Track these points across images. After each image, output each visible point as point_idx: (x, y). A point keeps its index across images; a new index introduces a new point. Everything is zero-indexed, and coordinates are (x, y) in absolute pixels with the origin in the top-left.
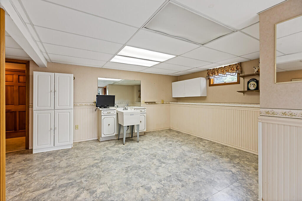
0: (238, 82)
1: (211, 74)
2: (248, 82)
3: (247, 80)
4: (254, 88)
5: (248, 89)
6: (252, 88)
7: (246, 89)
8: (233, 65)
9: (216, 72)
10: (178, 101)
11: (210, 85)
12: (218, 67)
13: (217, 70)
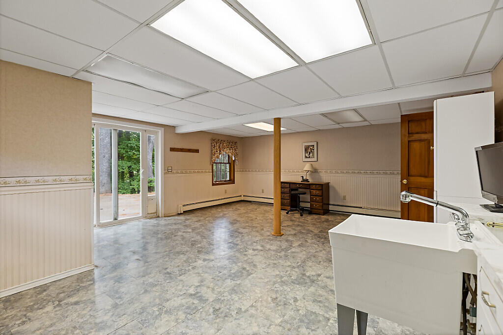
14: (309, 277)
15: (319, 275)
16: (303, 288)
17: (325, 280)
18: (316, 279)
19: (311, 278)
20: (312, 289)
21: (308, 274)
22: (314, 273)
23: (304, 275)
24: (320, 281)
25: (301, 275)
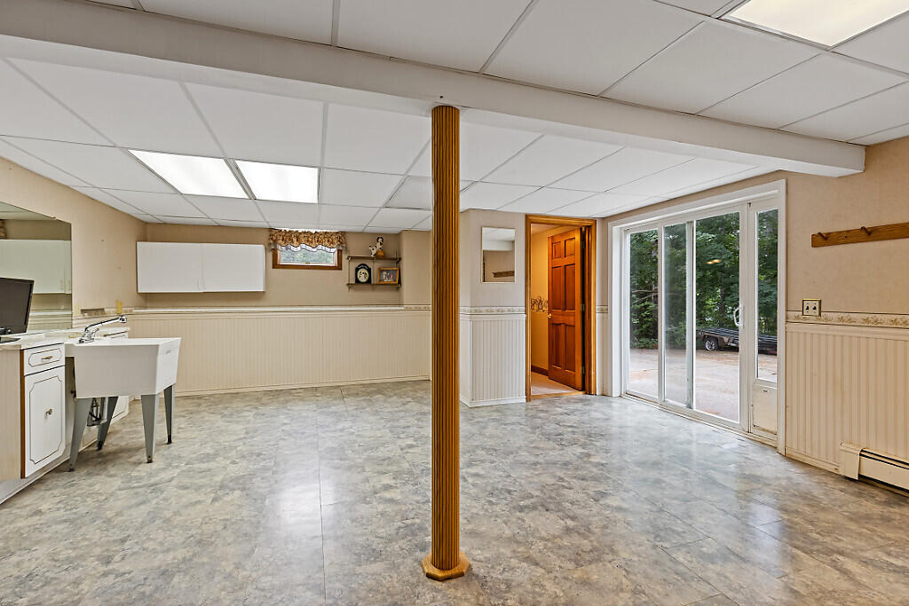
0: (339, 267)
1: (280, 241)
2: (357, 270)
3: (355, 264)
4: (365, 280)
5: (357, 281)
6: (363, 279)
7: (353, 282)
8: (332, 234)
9: (295, 240)
10: (148, 305)
11: (276, 265)
12: (300, 231)
13: (298, 236)
14: (233, 490)
15: (215, 500)
16: (233, 474)
17: (201, 497)
18: (218, 493)
19: (227, 491)
20: (218, 479)
21: (237, 493)
22: (227, 498)
23: (243, 489)
24: (210, 492)
25: (247, 486)
